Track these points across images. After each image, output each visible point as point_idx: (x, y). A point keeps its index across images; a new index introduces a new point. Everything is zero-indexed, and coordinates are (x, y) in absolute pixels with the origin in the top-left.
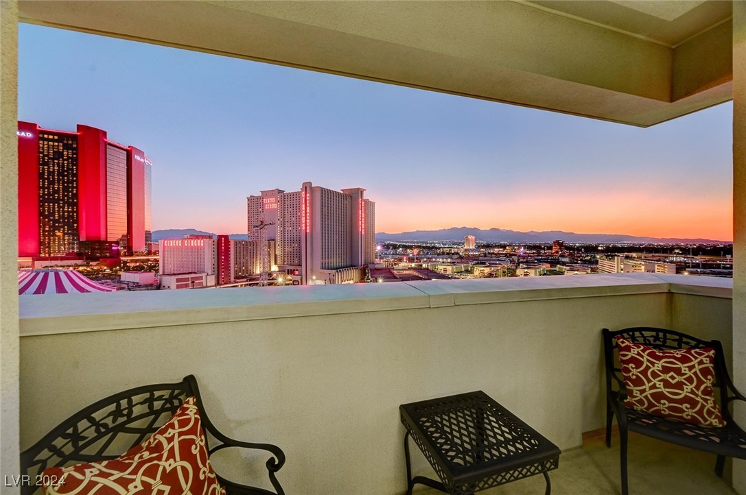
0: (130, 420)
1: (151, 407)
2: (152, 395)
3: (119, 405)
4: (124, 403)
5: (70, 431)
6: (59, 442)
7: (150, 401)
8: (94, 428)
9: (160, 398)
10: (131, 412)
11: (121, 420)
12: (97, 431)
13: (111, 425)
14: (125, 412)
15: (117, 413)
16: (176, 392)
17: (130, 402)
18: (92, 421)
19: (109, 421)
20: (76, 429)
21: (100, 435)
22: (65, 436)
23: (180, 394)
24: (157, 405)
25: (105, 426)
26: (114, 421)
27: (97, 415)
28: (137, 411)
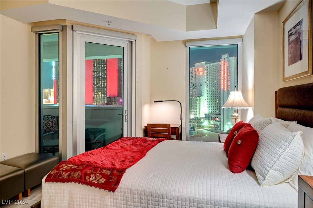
4: (48, 117)
7: (52, 117)
11: (48, 118)
15: (47, 117)
21: (45, 119)
24: (52, 118)
27: (45, 117)
28: (50, 118)
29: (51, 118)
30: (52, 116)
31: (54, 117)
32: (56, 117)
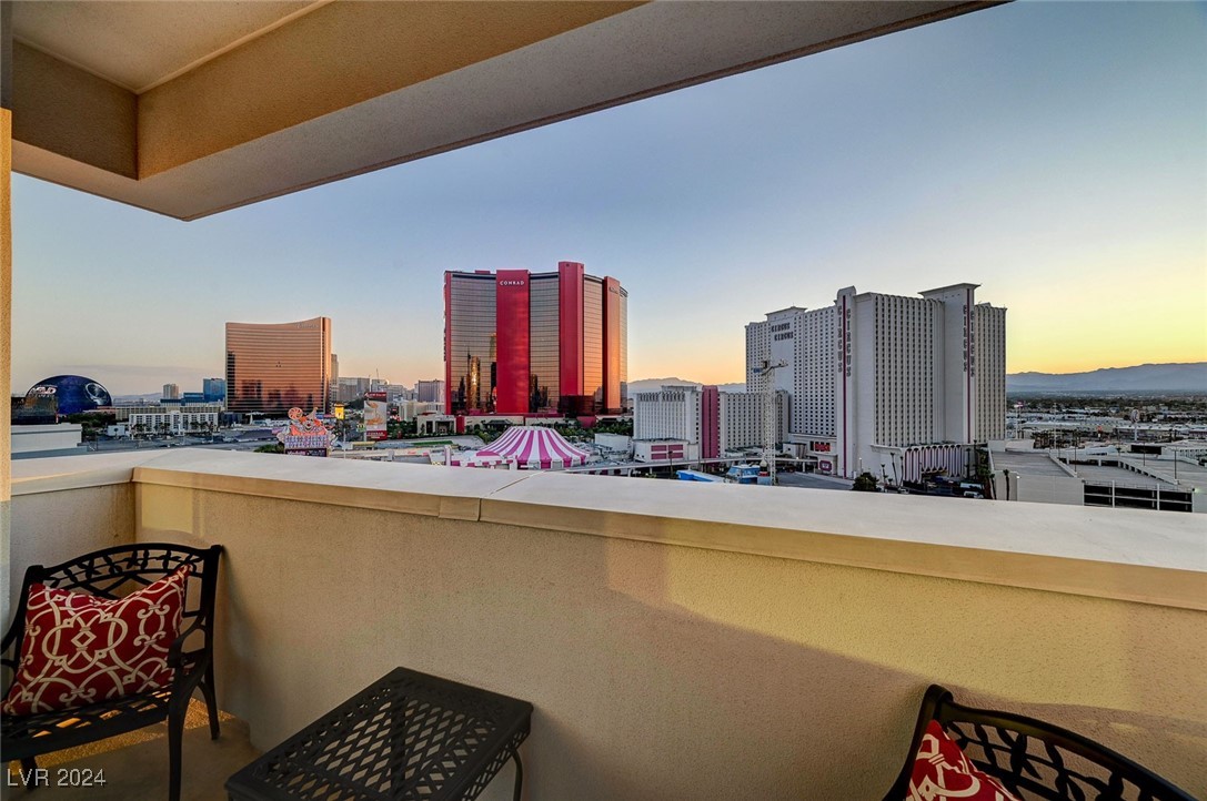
0: (144, 571)
1: (165, 564)
2: (169, 554)
3: (135, 554)
4: (141, 554)
5: (86, 563)
6: (74, 569)
7: (166, 559)
8: (108, 567)
9: (176, 559)
10: (145, 563)
12: (111, 570)
13: (125, 570)
14: (140, 562)
15: (132, 561)
16: (194, 557)
17: (146, 554)
18: (109, 561)
19: (124, 566)
20: (92, 563)
21: (112, 575)
22: (81, 566)
23: (197, 561)
24: (172, 565)
25: (119, 569)
26: (128, 567)
27: (114, 558)
28: (152, 564)
29: (159, 564)
30: (169, 547)
31: (184, 556)
32: (202, 554)
